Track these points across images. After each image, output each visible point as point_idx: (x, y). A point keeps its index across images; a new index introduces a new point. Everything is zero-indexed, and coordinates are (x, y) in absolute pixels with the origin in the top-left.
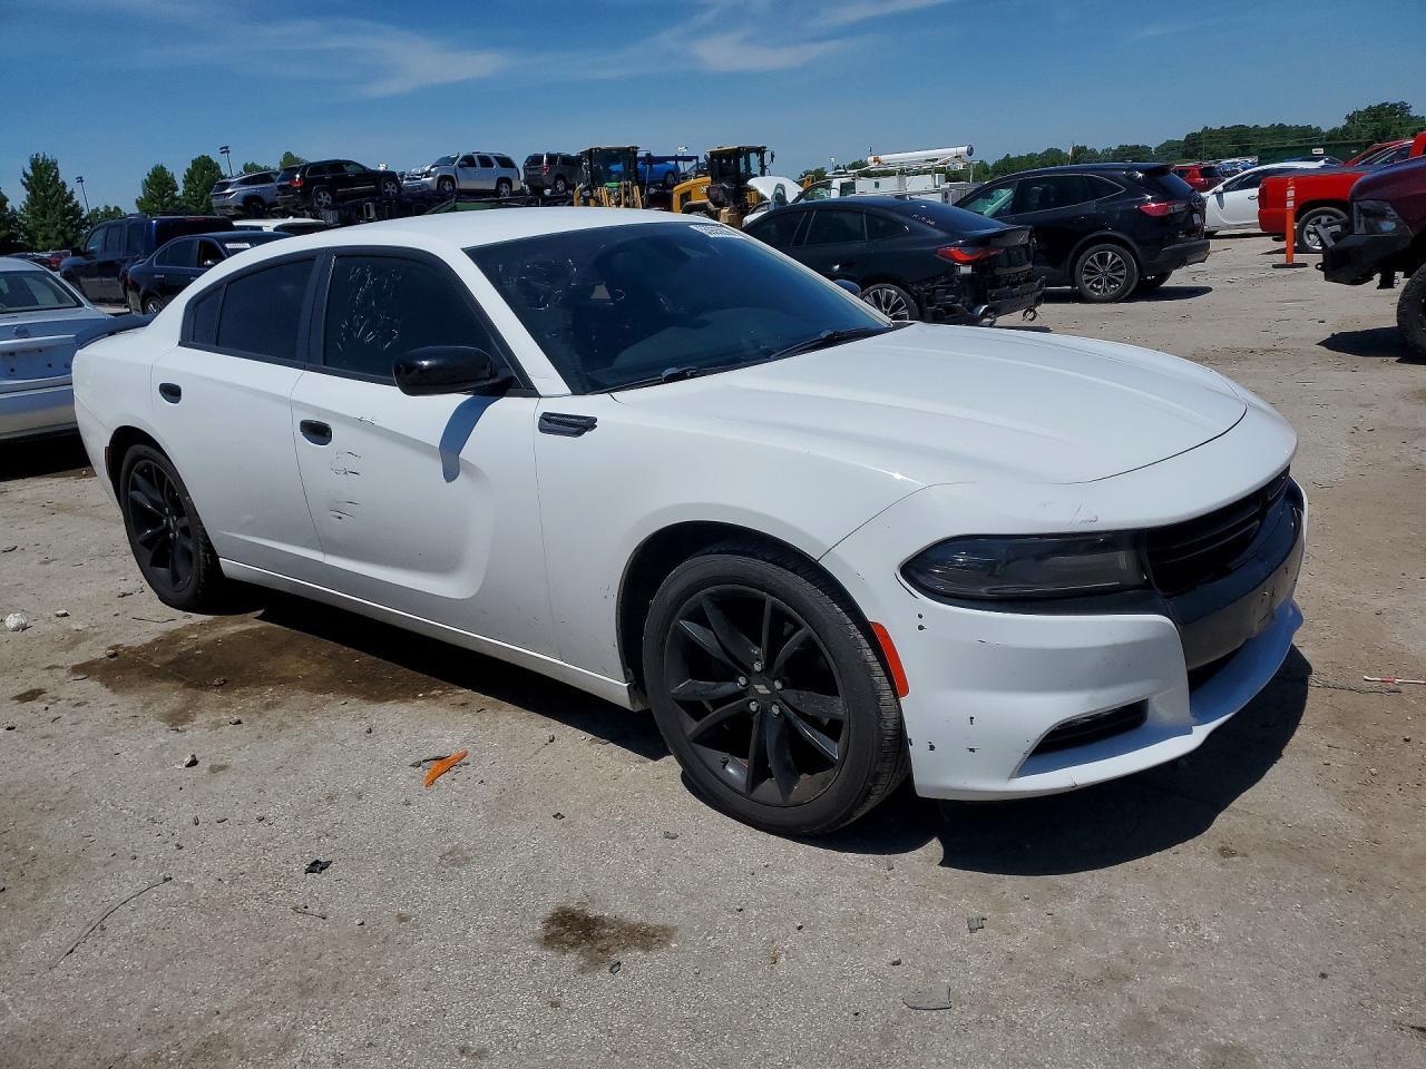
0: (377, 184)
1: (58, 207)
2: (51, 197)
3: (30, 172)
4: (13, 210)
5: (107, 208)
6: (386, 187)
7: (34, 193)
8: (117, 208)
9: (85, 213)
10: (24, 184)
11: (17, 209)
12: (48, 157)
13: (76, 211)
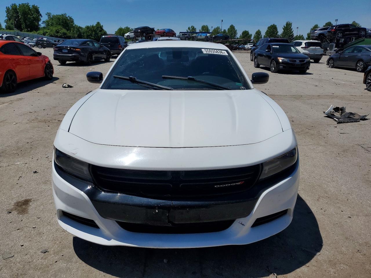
0: (358, 31)
1: (289, 35)
2: (288, 32)
3: (285, 26)
4: (279, 35)
5: (300, 35)
6: (361, 33)
7: (284, 31)
8: (302, 35)
9: (294, 36)
10: (283, 28)
11: (280, 35)
12: (291, 22)
13: (292, 36)
